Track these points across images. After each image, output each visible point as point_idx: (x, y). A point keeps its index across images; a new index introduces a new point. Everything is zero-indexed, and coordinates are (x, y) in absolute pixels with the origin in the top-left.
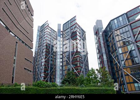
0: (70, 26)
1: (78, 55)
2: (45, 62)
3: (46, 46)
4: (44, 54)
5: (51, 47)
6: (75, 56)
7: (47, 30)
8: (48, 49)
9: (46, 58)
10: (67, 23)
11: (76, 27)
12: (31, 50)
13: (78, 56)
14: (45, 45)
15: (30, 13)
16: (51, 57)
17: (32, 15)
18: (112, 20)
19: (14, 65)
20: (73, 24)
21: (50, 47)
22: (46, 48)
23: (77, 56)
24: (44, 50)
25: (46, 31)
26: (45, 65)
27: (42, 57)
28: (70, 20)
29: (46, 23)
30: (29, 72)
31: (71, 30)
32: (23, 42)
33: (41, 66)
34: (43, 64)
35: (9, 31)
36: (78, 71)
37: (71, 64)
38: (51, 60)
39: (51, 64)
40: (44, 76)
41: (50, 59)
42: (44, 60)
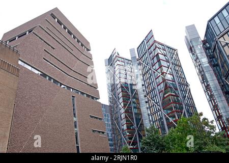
0: (147, 48)
1: (169, 93)
2: (125, 112)
3: (122, 87)
4: (121, 100)
5: (129, 87)
6: (165, 96)
7: (118, 62)
8: (126, 92)
9: (125, 105)
10: (141, 44)
11: (156, 47)
12: (98, 100)
13: (169, 95)
14: (119, 86)
15: (85, 47)
16: (134, 102)
17: (88, 50)
18: (210, 21)
19: (76, 130)
20: (151, 44)
21: (127, 88)
22: (122, 91)
23: (167, 95)
24: (121, 95)
25: (116, 64)
26: (126, 117)
27: (120, 106)
28: (145, 39)
29: (114, 53)
30: (101, 135)
31: (150, 54)
32: (83, 93)
33: (121, 120)
34: (123, 116)
35: (59, 84)
36: (174, 119)
37: (162, 110)
38: (135, 108)
39: (136, 114)
40: (128, 135)
41: (133, 105)
42: (123, 111)
